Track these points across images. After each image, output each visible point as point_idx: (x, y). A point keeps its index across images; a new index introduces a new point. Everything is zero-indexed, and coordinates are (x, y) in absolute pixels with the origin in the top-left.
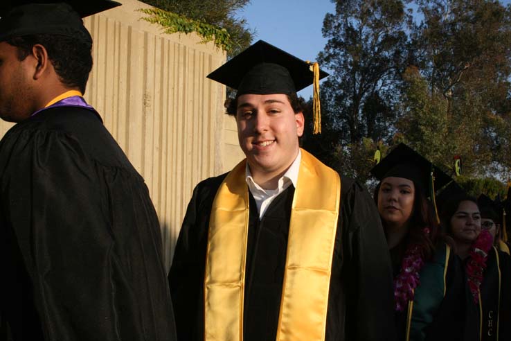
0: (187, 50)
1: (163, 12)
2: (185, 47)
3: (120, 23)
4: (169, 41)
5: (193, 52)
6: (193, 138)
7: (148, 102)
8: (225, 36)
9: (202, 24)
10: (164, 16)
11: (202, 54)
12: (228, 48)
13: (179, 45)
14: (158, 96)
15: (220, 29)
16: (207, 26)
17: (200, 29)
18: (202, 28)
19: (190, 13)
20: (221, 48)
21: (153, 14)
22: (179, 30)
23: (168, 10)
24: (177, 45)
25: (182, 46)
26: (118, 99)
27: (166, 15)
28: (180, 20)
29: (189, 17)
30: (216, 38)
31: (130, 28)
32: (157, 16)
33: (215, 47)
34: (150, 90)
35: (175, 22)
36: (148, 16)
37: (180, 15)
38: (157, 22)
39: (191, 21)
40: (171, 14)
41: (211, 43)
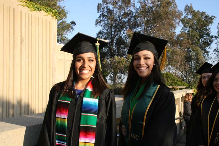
0: (40, 18)
1: (29, 2)
2: (39, 17)
3: (9, 7)
4: (31, 15)
5: (42, 19)
6: (43, 57)
7: (22, 41)
8: (56, 13)
9: (46, 7)
10: (29, 3)
11: (46, 21)
12: (57, 18)
13: (36, 16)
14: (27, 39)
15: (54, 10)
16: (48, 8)
17: (45, 10)
18: (46, 9)
19: (40, 2)
20: (55, 18)
21: (24, 3)
22: (36, 10)
23: (31, 1)
24: (35, 16)
25: (37, 17)
26: (9, 40)
27: (30, 3)
28: (36, 6)
29: (40, 4)
30: (52, 13)
31: (14, 9)
32: (26, 3)
33: (52, 17)
34: (23, 36)
35: (34, 6)
36: (22, 3)
37: (36, 3)
38: (26, 6)
39: (41, 6)
40: (32, 3)
41: (50, 16)
